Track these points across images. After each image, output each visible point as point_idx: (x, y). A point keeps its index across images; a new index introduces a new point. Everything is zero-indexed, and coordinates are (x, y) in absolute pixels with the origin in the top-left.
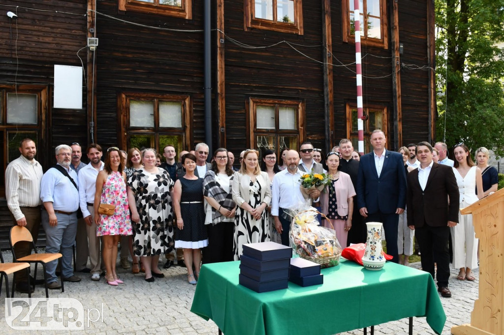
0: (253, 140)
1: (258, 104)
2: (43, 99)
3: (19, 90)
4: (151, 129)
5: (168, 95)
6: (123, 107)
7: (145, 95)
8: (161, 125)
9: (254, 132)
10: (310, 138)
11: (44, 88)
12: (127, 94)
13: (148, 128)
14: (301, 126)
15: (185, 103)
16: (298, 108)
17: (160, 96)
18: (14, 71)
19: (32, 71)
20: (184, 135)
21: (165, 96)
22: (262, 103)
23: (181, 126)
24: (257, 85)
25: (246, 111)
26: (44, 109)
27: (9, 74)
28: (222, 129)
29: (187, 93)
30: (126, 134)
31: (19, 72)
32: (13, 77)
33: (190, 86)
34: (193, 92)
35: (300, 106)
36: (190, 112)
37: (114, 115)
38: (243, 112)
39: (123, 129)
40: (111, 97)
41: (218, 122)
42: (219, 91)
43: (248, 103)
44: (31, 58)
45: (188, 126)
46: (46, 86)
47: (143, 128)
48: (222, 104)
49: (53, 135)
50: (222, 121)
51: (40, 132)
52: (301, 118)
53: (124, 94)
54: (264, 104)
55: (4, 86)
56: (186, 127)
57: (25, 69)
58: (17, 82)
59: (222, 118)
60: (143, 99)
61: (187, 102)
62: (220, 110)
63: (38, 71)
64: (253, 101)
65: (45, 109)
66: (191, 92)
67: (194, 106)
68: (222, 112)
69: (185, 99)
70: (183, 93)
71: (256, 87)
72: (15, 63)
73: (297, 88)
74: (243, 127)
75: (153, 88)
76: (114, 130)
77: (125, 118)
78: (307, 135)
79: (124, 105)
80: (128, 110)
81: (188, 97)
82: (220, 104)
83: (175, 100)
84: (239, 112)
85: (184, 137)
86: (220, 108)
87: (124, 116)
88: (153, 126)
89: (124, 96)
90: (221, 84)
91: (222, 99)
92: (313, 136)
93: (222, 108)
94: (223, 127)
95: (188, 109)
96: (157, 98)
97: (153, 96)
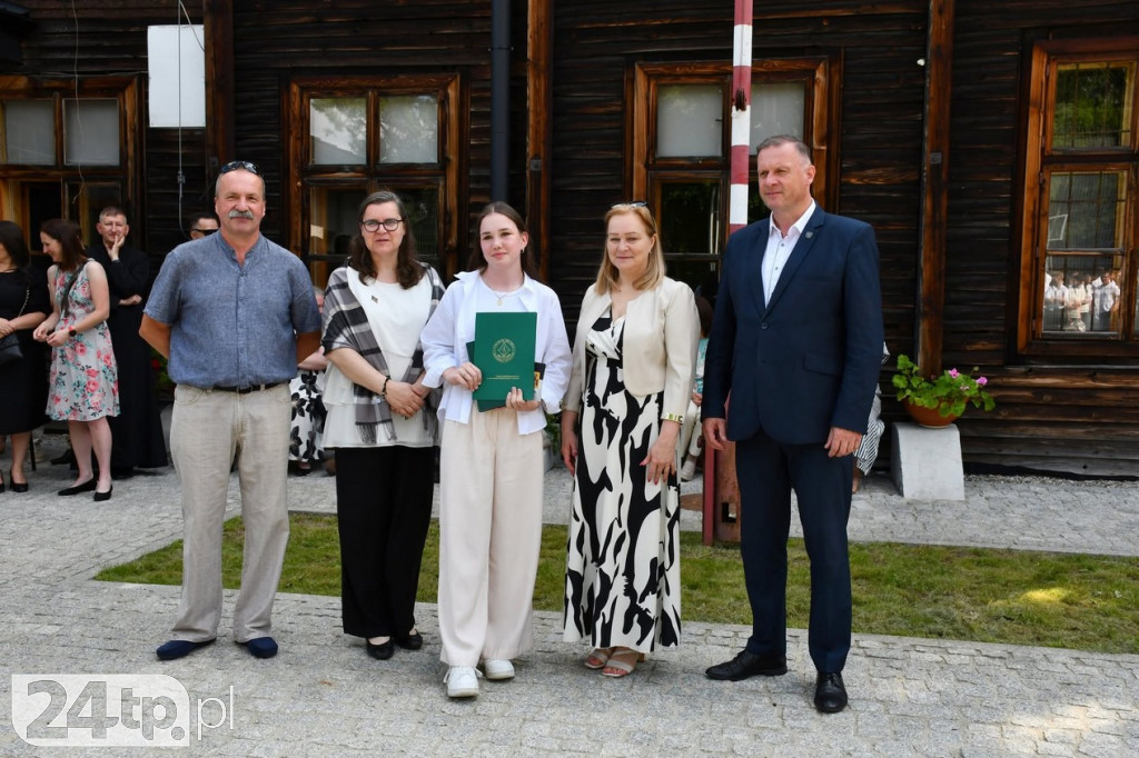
0: (642, 191)
1: (664, 82)
2: (128, 109)
3: (83, 91)
4: (359, 168)
5: (402, 76)
6: (294, 115)
7: (344, 83)
8: (384, 159)
9: (647, 166)
10: (853, 181)
11: (128, 83)
12: (304, 84)
13: (352, 168)
14: (821, 142)
15: (446, 96)
16: (814, 81)
17: (382, 83)
18: (71, 49)
19: (106, 44)
20: (442, 183)
21: (394, 81)
22: (677, 77)
23: (433, 159)
24: (667, 22)
25: (625, 103)
26: (131, 129)
27: (65, 56)
28: (535, 161)
29: (454, 68)
30: (299, 183)
31: (82, 49)
32: (70, 62)
33: (462, 46)
34: (472, 62)
35: (819, 75)
36: (461, 119)
37: (274, 138)
38: (614, 108)
39: (294, 171)
40: (269, 93)
41: (524, 145)
42: (529, 54)
43: (632, 80)
44: (101, 14)
45: (453, 157)
46: (133, 77)
47: (339, 168)
48: (537, 91)
49: (151, 191)
50: (536, 141)
51: (125, 184)
52: (821, 116)
53: (297, 83)
54: (684, 80)
55: (56, 84)
56: (448, 160)
57: (93, 43)
58: (78, 73)
59: (537, 132)
60: (339, 94)
61: (452, 92)
62: (531, 108)
63: (117, 43)
64: (646, 73)
65: (134, 130)
66: (464, 63)
67: (474, 101)
68: (537, 114)
69: (445, 86)
70: (445, 68)
71: (659, 29)
72: (71, 30)
73: (812, 14)
74: (613, 154)
75: (365, 62)
76: (275, 174)
77: (299, 143)
78: (844, 172)
79: (297, 112)
80: (305, 121)
81: (455, 77)
82: (530, 92)
83: (420, 90)
84: (601, 110)
85: (441, 189)
86: (530, 104)
87: (297, 139)
88: (364, 162)
89: (295, 89)
90: (537, 32)
91: (537, 77)
92: (870, 172)
93: (536, 102)
94: (536, 156)
95: (453, 111)
96: (375, 87)
97: (365, 83)
